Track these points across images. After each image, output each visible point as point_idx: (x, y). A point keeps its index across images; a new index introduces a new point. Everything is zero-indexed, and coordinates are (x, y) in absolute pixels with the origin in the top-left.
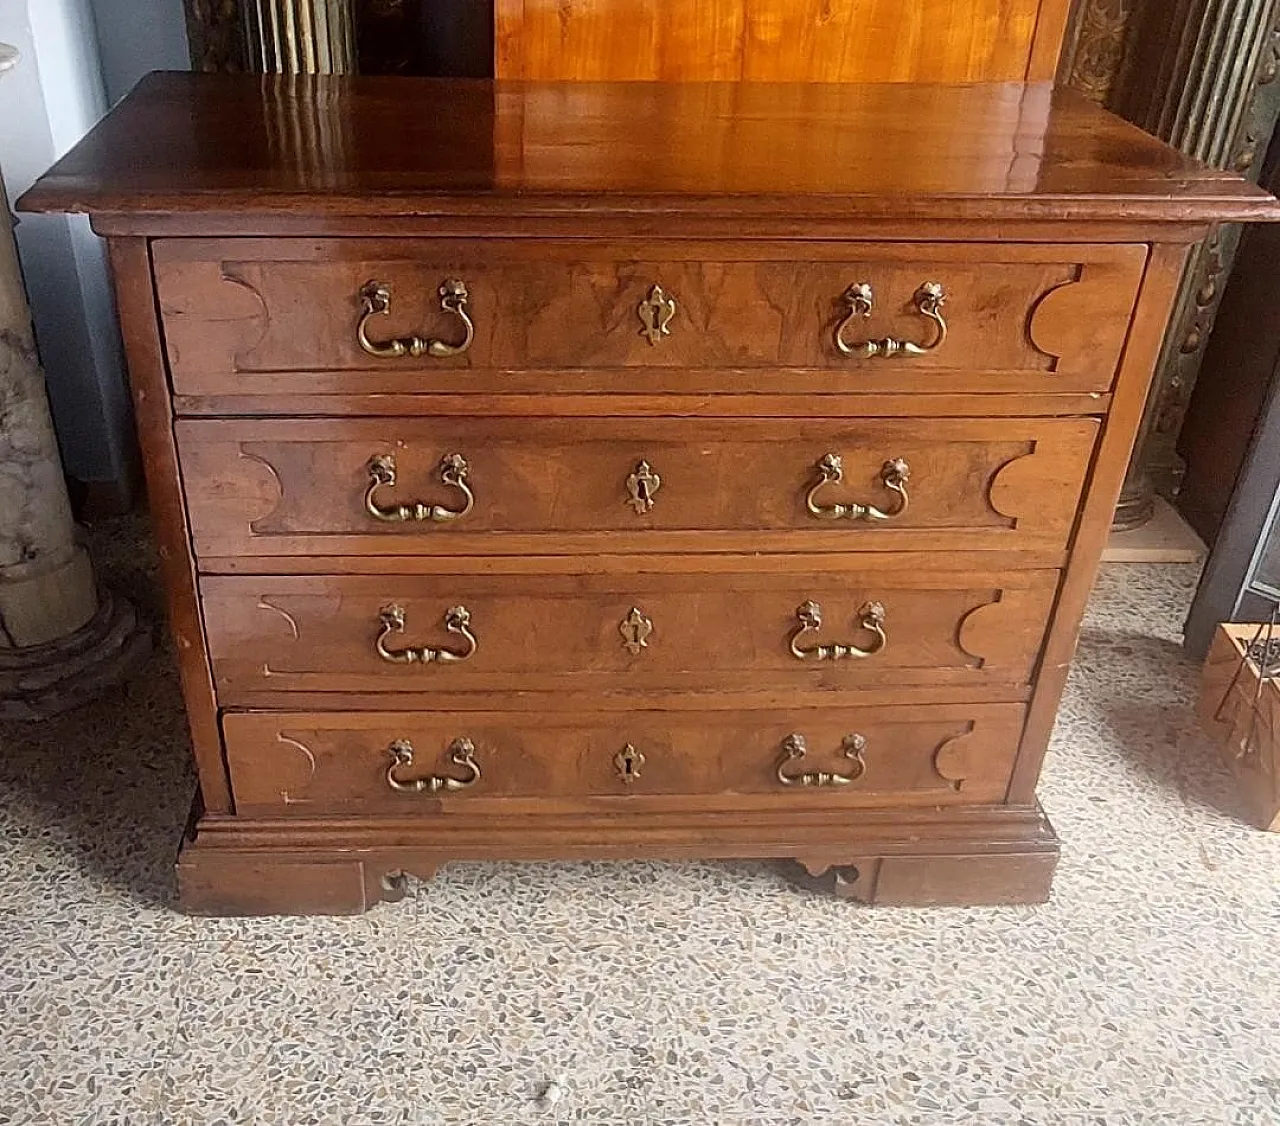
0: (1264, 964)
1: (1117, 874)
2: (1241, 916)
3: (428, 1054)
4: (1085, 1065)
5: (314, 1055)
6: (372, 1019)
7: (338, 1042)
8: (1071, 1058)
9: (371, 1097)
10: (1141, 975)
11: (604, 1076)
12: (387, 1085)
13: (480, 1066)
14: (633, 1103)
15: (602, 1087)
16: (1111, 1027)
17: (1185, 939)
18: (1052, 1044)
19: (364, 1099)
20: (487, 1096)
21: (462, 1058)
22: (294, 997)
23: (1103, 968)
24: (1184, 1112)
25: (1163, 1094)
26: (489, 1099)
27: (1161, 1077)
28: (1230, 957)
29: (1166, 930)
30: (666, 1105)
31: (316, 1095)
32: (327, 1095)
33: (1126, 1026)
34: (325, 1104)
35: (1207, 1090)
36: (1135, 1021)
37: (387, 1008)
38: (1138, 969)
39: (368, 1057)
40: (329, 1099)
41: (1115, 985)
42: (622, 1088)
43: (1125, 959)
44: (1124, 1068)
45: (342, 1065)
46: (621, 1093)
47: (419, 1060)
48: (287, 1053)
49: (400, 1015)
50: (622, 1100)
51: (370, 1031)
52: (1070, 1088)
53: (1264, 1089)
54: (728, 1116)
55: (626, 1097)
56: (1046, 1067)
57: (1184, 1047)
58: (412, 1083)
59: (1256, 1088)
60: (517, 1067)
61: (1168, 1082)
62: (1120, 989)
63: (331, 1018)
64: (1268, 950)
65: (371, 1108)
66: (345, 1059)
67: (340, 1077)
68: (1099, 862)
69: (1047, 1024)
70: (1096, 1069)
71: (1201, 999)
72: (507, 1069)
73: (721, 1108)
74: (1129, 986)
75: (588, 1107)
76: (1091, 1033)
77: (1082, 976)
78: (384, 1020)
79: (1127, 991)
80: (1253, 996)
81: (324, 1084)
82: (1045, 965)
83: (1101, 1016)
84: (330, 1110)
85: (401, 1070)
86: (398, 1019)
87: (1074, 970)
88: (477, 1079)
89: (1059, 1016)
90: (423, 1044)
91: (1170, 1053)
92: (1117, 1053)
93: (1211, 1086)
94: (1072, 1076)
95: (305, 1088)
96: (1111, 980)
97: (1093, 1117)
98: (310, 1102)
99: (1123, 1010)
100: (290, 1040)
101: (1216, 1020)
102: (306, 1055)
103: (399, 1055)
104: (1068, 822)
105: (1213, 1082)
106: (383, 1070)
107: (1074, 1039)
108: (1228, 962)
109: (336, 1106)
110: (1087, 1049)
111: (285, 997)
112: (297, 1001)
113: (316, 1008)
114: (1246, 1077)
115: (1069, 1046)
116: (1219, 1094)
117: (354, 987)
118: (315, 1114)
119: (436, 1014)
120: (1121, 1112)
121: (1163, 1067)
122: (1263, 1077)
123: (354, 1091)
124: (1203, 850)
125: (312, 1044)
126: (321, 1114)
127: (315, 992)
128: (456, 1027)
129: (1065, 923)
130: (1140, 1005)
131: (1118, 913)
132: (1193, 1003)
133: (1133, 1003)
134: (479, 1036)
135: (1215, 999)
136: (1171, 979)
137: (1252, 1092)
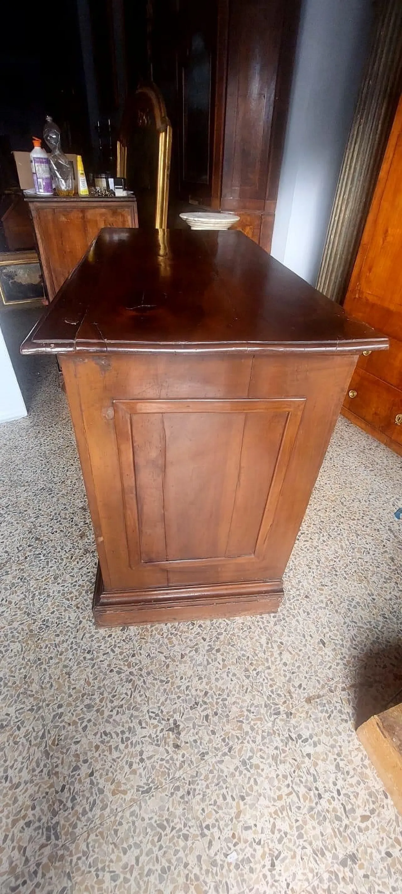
0: (252, 729)
1: (276, 655)
2: (280, 717)
4: (159, 648)
8: (161, 641)
10: (217, 668)
16: (182, 656)
17: (250, 688)
18: (165, 635)
23: (214, 652)
24: (148, 689)
25: (156, 679)
27: (163, 678)
28: (249, 711)
29: (251, 679)
33: (185, 662)
35: (162, 699)
36: (190, 666)
38: (221, 667)
41: (206, 657)
43: (224, 660)
44: (163, 663)
52: (146, 642)
53: (172, 726)
56: (153, 633)
57: (183, 688)
59: (171, 721)
61: (162, 681)
62: (205, 660)
64: (263, 731)
68: (279, 647)
69: (173, 631)
70: (159, 652)
71: (215, 696)
74: (208, 663)
76: (177, 648)
77: (206, 644)
79: (206, 663)
80: (228, 722)
82: (205, 628)
83: (187, 652)
87: (208, 640)
89: (180, 636)
91: (178, 682)
92: (169, 660)
93: (166, 700)
94: (152, 643)
96: (209, 656)
97: (135, 652)
99: (194, 662)
101: (205, 703)
104: (298, 631)
105: (168, 701)
107: (171, 642)
108: (244, 709)
110: (167, 648)
114: (177, 716)
115: (166, 641)
116: (163, 704)
120: (141, 663)
121: (169, 679)
122: (179, 725)
124: (319, 697)
129: (233, 635)
130: (200, 668)
131: (250, 656)
132: (210, 692)
133: (199, 665)
135: (217, 703)
136: (221, 682)
137: (168, 720)
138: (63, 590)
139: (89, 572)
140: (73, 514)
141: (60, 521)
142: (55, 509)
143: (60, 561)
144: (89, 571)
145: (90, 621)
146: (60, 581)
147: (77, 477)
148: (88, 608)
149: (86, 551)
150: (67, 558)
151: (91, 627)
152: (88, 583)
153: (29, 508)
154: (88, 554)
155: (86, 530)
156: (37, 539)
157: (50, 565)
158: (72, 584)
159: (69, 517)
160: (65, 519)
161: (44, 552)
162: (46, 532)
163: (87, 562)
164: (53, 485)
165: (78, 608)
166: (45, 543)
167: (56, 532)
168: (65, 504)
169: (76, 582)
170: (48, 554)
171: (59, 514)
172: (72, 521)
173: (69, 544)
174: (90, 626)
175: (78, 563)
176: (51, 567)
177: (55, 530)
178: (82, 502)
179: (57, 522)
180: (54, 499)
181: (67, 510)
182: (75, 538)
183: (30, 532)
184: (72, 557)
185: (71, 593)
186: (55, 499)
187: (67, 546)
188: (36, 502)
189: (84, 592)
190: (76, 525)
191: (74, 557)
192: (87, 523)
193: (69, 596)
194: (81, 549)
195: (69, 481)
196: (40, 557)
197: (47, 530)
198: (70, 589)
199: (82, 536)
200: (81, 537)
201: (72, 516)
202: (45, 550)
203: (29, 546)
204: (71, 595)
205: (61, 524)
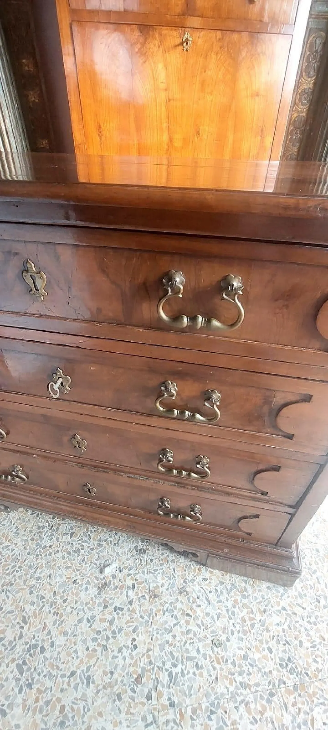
3: (62, 545)
5: (16, 550)
6: (41, 530)
7: (26, 542)
9: (37, 570)
11: (130, 549)
12: (44, 562)
13: (82, 549)
14: (141, 562)
15: (130, 554)
19: (34, 570)
20: (83, 564)
21: (75, 546)
22: (11, 522)
26: (84, 566)
30: (154, 562)
31: (14, 571)
32: (19, 570)
34: (18, 574)
37: (47, 524)
39: (38, 548)
40: (19, 572)
42: (137, 554)
45: (26, 554)
46: (137, 557)
47: (58, 548)
48: (5, 550)
49: (52, 527)
50: (137, 561)
51: (39, 536)
54: (178, 564)
55: (139, 559)
58: (54, 560)
60: (97, 548)
63: (25, 531)
65: (37, 575)
66: (28, 551)
67: (25, 560)
72: (93, 549)
73: (175, 560)
75: (124, 566)
78: (46, 530)
81: (18, 564)
84: (20, 577)
85: (50, 554)
86: (51, 529)
88: (80, 556)
90: (60, 540)
95: (10, 567)
98: (11, 574)
100: (7, 543)
102: (13, 550)
103: (50, 547)
106: (43, 555)
109: (22, 575)
111: (8, 522)
112: (13, 523)
113: (20, 526)
117: (36, 515)
118: (13, 580)
119: (66, 525)
123: (30, 567)
125: (16, 544)
126: (15, 580)
127: (20, 519)
128: (74, 530)
134: (82, 535)
138: (239, 632)
139: (216, 590)
140: (106, 607)
141: (114, 632)
142: (84, 641)
143: (191, 636)
144: (214, 591)
145: (282, 595)
146: (224, 637)
147: (28, 591)
148: (266, 597)
149: (182, 591)
150: (188, 622)
151: (290, 595)
152: (232, 594)
153: (59, 700)
154: (188, 589)
155: (144, 588)
156: (138, 680)
157: (194, 654)
158: (230, 618)
159: (110, 614)
160: (111, 622)
161: (168, 665)
162: (128, 661)
163: (200, 591)
164: (22, 641)
165: (265, 611)
166: (151, 663)
167: (134, 640)
168: (80, 621)
169: (228, 611)
170: (173, 657)
171: (98, 633)
172: (122, 609)
173: (164, 618)
174: (289, 597)
175: (199, 606)
176: (198, 651)
177: (129, 643)
178: (87, 589)
179: (114, 638)
180: (58, 643)
181: (93, 617)
182: (155, 606)
183: (119, 697)
184: (188, 615)
185: (244, 620)
186: (60, 640)
187: (166, 622)
188: (48, 683)
189: (244, 601)
190: (131, 603)
191: (189, 612)
192: (134, 585)
193: (249, 623)
194: (177, 600)
195: (28, 607)
196: (177, 674)
197: (124, 658)
198: (238, 621)
199: (154, 595)
200: (156, 596)
201: (110, 608)
202: (164, 663)
203: (149, 698)
204: (247, 619)
205: (120, 630)
